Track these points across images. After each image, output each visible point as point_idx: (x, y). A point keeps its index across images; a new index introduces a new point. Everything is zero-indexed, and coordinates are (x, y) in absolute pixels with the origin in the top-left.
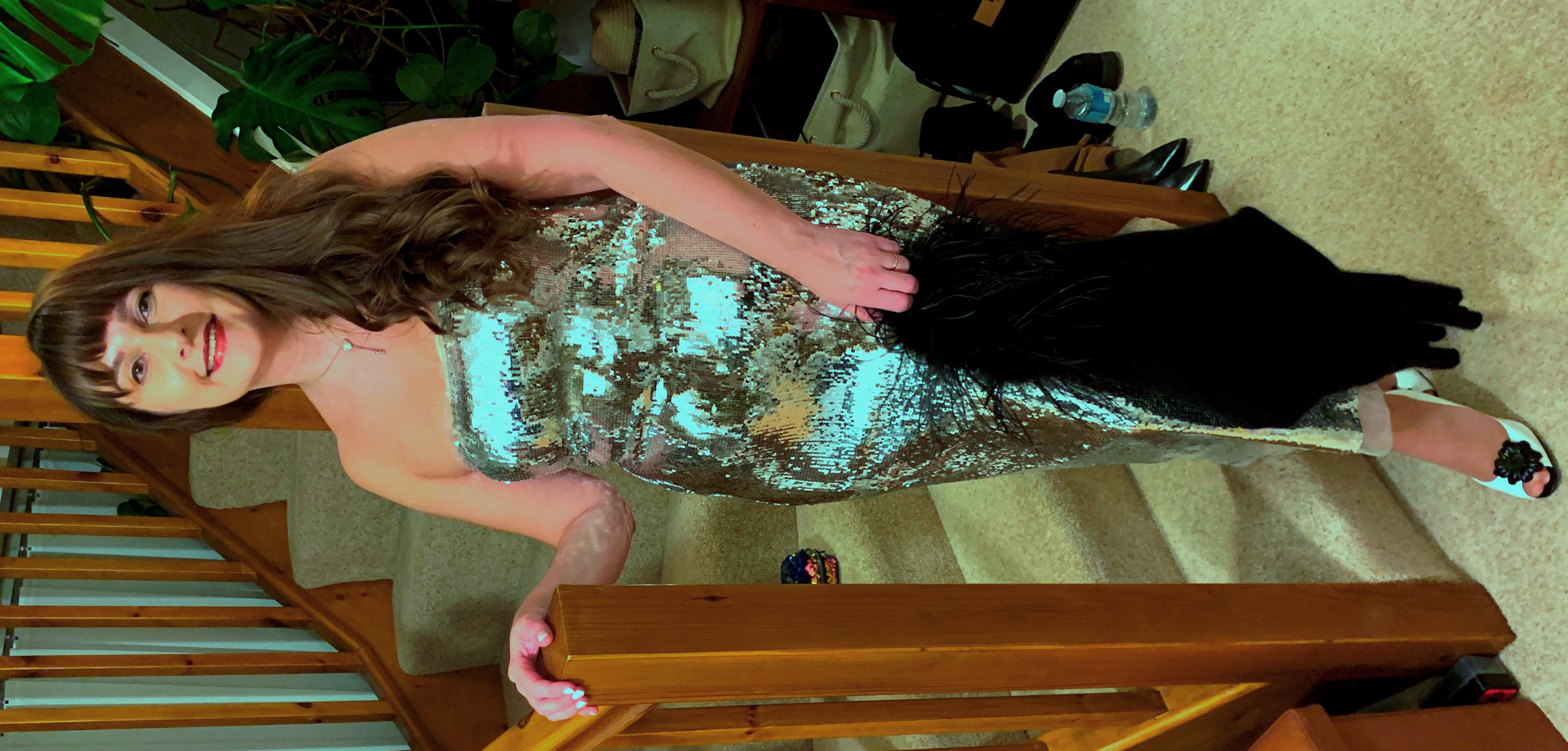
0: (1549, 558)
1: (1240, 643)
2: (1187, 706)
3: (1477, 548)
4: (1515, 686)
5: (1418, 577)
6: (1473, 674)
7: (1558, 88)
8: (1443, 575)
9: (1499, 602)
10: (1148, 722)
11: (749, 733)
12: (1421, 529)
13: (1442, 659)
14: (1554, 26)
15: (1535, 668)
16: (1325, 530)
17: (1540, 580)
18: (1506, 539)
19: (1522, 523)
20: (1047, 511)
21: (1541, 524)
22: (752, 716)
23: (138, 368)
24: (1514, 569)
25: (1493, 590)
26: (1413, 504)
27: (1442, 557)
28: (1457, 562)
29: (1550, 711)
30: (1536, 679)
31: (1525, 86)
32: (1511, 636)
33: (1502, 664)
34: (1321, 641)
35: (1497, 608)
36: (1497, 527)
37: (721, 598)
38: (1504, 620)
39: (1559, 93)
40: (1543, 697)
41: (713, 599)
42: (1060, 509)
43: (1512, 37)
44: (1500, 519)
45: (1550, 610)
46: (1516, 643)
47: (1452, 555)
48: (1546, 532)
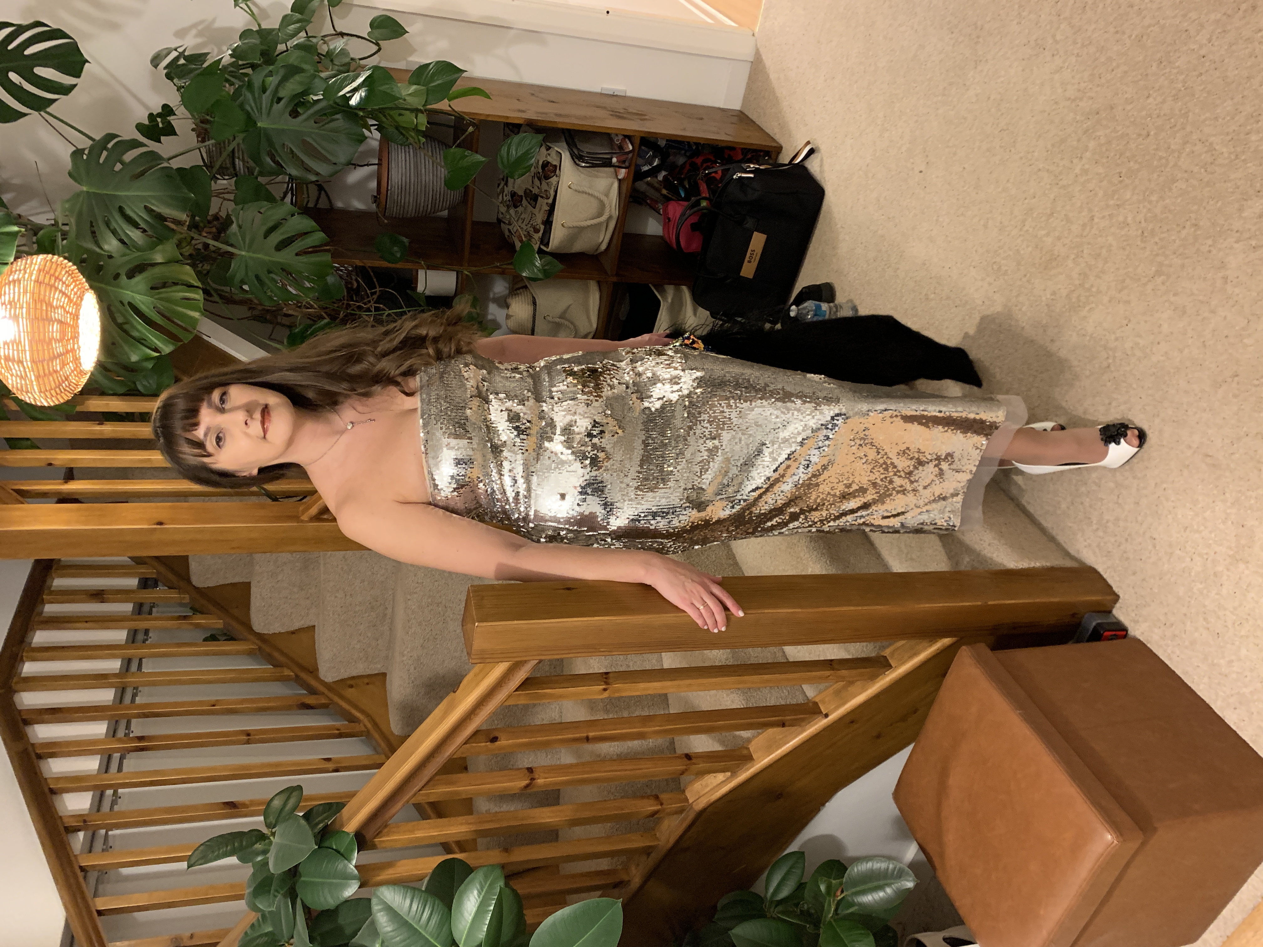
0: (1127, 540)
1: (922, 606)
2: (904, 663)
3: (1086, 543)
4: (1125, 630)
5: (1048, 564)
6: (1094, 624)
7: (1073, 256)
8: (1068, 564)
9: (1105, 576)
10: (881, 677)
11: (605, 690)
12: (1052, 539)
13: (1074, 615)
14: (1063, 223)
15: (1133, 615)
16: (981, 540)
17: (1125, 555)
18: (1101, 534)
19: (1107, 522)
20: (807, 556)
21: (1117, 519)
22: (606, 678)
23: (219, 439)
24: (1109, 552)
25: (1100, 569)
26: (1045, 524)
27: (1067, 554)
28: (1076, 555)
29: (1148, 643)
30: (1136, 622)
31: (1056, 259)
32: (1116, 598)
33: (1114, 616)
34: (979, 603)
35: (1104, 580)
36: (1095, 527)
37: (573, 589)
38: (1110, 587)
39: (1074, 259)
40: (1143, 633)
41: (569, 589)
42: (815, 553)
43: (1043, 232)
44: (1095, 522)
45: (1134, 573)
46: (1120, 601)
47: (1073, 552)
48: (1121, 523)
